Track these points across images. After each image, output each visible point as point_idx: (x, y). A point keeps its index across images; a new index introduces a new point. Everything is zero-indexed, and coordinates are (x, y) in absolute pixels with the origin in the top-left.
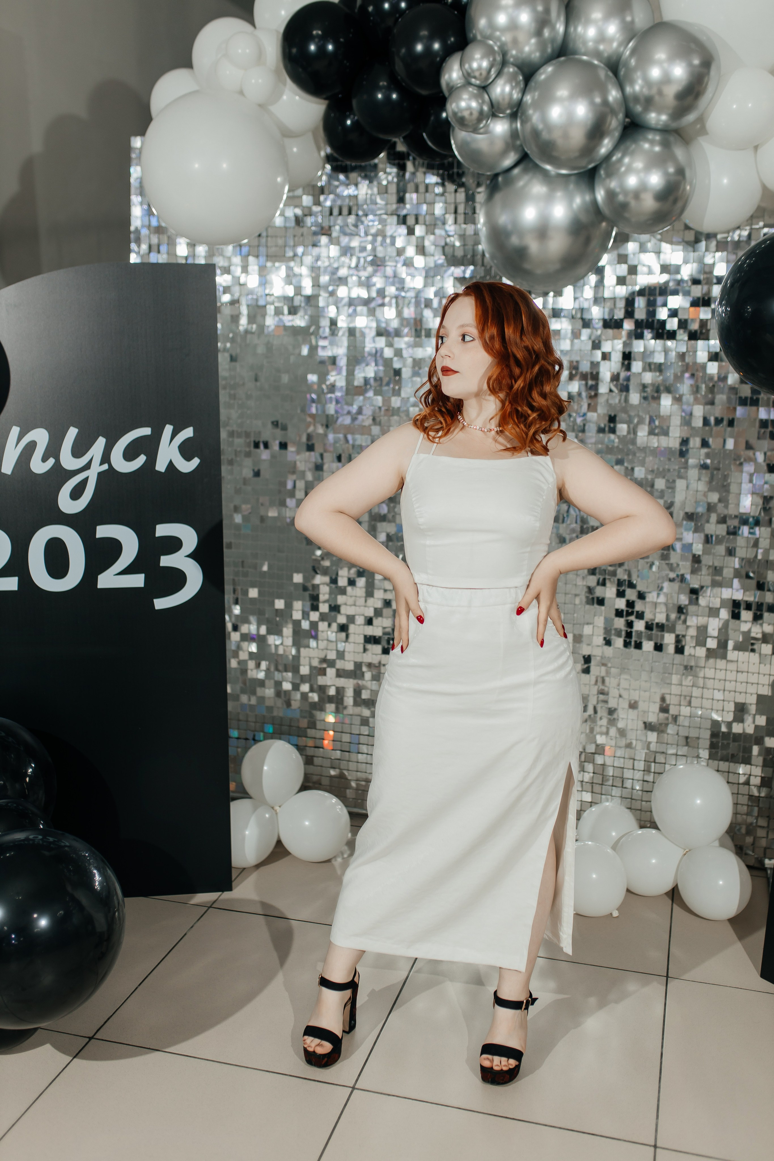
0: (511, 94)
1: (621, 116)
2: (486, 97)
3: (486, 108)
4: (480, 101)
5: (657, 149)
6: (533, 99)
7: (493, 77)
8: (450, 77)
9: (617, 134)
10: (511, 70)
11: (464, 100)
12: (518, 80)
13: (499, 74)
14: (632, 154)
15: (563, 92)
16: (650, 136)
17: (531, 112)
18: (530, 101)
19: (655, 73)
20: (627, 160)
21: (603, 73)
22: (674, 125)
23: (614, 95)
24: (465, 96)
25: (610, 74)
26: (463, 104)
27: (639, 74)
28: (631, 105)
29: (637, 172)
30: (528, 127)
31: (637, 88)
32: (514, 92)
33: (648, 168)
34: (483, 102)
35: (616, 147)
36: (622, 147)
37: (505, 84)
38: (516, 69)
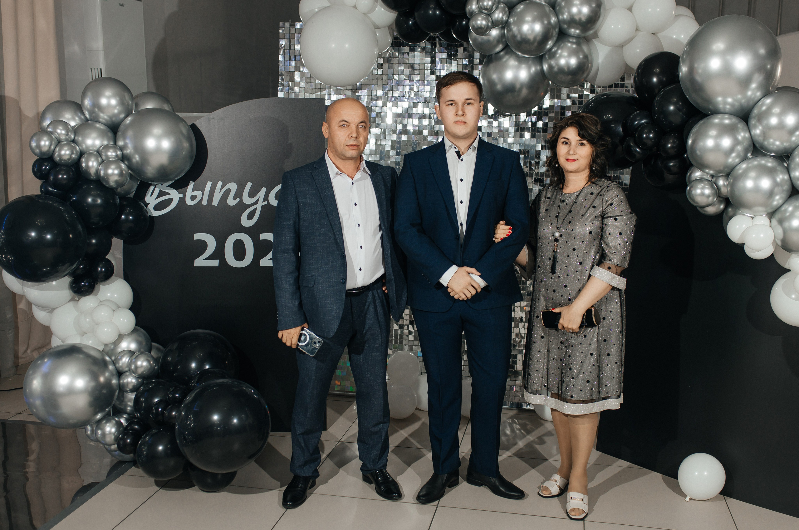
0: (502, 18)
1: (557, 30)
2: (490, 19)
3: (490, 24)
4: (487, 21)
5: (574, 46)
6: (514, 20)
7: (494, 9)
8: (471, 8)
9: (555, 39)
10: (502, 6)
11: (479, 20)
12: (506, 11)
13: (497, 8)
14: (562, 48)
15: (528, 18)
16: (571, 40)
17: (512, 27)
18: (512, 21)
19: (575, 10)
20: (559, 51)
21: (548, 9)
22: (583, 35)
23: (553, 20)
24: (480, 19)
25: (551, 9)
26: (479, 22)
27: (566, 9)
28: (562, 24)
29: (564, 57)
30: (511, 33)
31: (565, 17)
32: (504, 17)
33: (570, 56)
34: (489, 21)
35: (554, 45)
36: (557, 45)
37: (499, 13)
38: (504, 5)
